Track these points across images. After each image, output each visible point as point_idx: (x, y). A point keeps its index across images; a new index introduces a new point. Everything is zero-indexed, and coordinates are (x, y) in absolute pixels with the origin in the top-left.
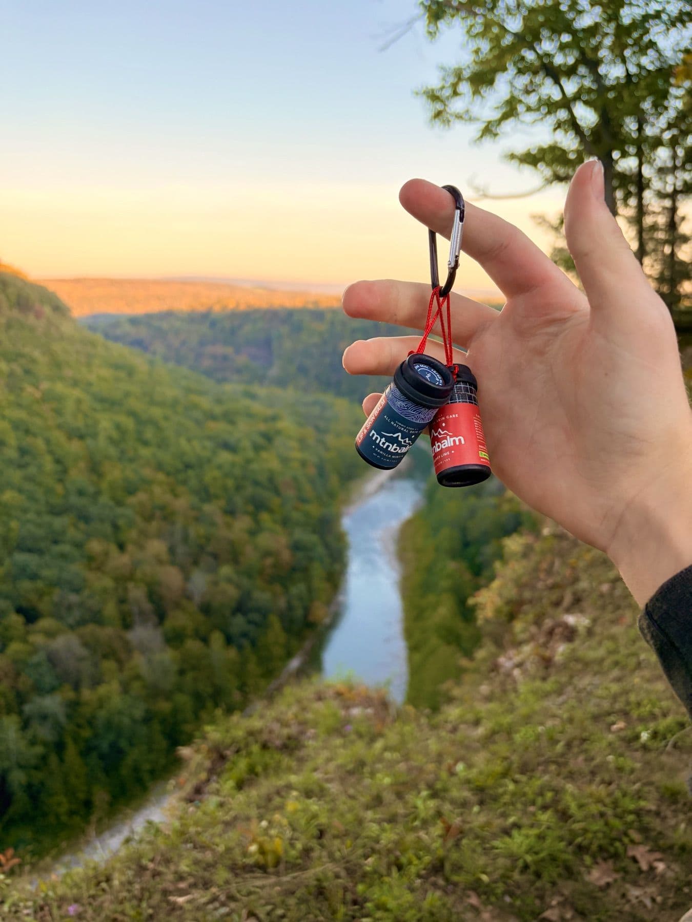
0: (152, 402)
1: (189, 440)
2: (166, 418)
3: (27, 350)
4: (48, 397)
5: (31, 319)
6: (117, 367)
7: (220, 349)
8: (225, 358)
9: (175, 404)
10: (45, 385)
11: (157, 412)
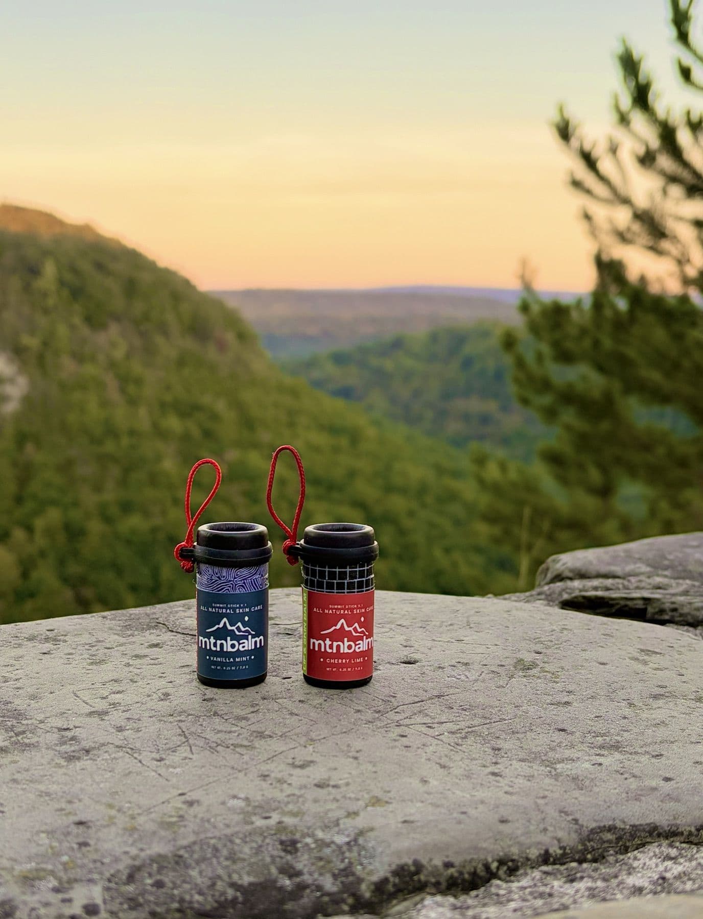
0: (389, 489)
1: (447, 550)
2: (411, 514)
3: (206, 400)
4: (238, 474)
5: (212, 353)
6: (333, 430)
7: (475, 405)
8: (485, 420)
9: (422, 490)
10: (233, 455)
11: (398, 504)
